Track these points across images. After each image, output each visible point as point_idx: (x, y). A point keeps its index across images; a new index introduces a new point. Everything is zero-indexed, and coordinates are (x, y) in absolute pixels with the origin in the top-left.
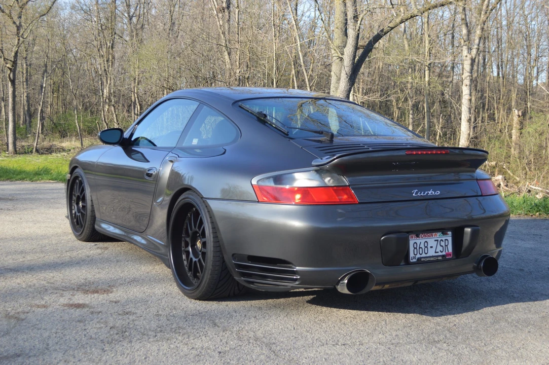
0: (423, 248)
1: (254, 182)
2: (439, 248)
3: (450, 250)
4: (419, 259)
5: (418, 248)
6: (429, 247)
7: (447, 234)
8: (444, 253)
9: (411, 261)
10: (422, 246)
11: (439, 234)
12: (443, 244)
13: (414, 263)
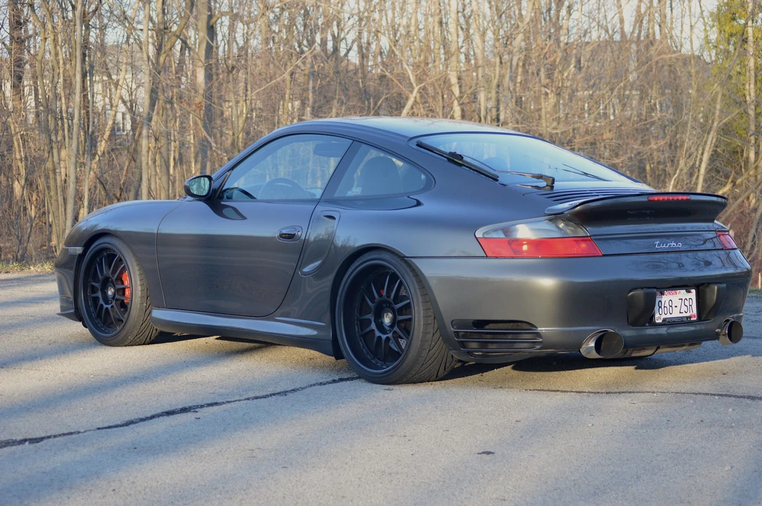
0: (668, 307)
1: (479, 234)
2: (684, 309)
3: (695, 312)
4: (664, 320)
5: (663, 307)
6: (673, 306)
7: (690, 292)
8: (688, 314)
9: (657, 321)
10: (667, 305)
11: (683, 291)
12: (687, 303)
13: (660, 325)
